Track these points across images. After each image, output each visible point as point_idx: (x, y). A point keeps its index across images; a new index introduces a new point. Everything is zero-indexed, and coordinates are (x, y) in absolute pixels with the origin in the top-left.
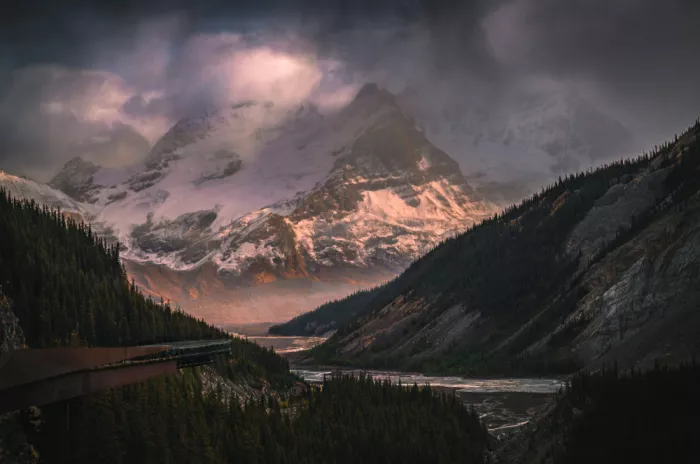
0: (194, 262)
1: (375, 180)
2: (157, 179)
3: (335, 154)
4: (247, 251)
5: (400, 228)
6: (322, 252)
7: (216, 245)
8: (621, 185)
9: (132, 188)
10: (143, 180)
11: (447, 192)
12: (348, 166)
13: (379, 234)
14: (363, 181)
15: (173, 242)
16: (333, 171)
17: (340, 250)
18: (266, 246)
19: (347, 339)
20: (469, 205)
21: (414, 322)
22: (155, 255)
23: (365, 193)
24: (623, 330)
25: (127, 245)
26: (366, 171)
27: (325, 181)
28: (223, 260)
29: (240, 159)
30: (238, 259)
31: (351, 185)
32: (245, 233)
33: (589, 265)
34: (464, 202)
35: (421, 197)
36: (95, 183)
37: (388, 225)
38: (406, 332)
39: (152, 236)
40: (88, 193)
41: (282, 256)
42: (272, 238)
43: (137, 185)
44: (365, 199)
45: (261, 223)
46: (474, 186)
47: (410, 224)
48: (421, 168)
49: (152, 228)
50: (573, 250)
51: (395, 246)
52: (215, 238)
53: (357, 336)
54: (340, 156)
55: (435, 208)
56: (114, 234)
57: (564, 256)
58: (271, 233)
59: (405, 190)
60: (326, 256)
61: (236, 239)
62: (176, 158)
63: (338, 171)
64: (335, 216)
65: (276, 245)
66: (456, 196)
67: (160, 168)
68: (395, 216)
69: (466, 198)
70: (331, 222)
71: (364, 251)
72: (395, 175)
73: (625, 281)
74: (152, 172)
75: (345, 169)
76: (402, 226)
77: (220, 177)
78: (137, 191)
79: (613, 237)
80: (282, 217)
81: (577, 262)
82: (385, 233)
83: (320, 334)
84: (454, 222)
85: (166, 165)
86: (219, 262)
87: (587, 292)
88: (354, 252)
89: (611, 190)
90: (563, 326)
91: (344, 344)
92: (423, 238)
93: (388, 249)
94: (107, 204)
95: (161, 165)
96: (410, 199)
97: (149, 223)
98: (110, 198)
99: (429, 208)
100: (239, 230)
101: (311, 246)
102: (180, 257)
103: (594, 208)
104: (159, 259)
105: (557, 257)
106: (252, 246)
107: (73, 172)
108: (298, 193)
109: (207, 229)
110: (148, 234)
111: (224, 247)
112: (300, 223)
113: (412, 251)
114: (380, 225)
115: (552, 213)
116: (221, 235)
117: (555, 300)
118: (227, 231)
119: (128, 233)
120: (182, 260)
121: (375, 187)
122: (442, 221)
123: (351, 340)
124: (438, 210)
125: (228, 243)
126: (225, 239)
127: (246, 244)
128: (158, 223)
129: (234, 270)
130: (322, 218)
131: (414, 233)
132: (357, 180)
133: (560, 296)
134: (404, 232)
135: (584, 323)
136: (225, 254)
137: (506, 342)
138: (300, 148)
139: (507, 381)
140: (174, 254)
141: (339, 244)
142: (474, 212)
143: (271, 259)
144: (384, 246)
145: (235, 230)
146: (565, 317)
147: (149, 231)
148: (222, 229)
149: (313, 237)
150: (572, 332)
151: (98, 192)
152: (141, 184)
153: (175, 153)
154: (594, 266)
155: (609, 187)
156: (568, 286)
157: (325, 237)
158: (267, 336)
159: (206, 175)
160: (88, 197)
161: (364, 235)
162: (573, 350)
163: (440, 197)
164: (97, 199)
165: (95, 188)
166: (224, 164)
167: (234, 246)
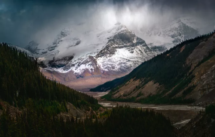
0: (67, 70)
1: (120, 46)
2: (56, 47)
3: (108, 38)
4: (83, 67)
5: (128, 60)
6: (105, 67)
7: (74, 65)
8: (204, 42)
9: (49, 50)
10: (52, 48)
11: (142, 49)
12: (112, 42)
13: (122, 61)
14: (116, 46)
15: (61, 65)
16: (107, 43)
17: (110, 66)
18: (88, 65)
19: (115, 92)
20: (148, 52)
21: (137, 87)
22: (56, 68)
23: (117, 49)
24: (209, 89)
25: (47, 66)
26: (117, 43)
27: (105, 46)
28: (76, 70)
29: (80, 40)
30: (80, 69)
31: (113, 47)
32: (82, 62)
33: (195, 68)
34: (147, 52)
35: (134, 50)
36: (38, 48)
37: (124, 59)
38: (134, 90)
39: (55, 63)
40: (36, 51)
41: (93, 68)
42: (90, 63)
43: (50, 49)
44: (117, 51)
45: (86, 58)
46: (150, 47)
47: (131, 58)
48: (134, 42)
49: (55, 61)
50: (189, 63)
51: (126, 65)
52: (73, 64)
53: (118, 91)
54: (110, 39)
55: (138, 54)
56: (44, 63)
57: (186, 65)
58: (90, 61)
59: (129, 48)
60: (106, 68)
61: (79, 64)
62: (62, 41)
63: (109, 43)
64: (108, 56)
65: (91, 65)
66: (144, 50)
67: (57, 44)
68: (126, 56)
69: (148, 50)
70: (107, 58)
71: (117, 66)
72: (126, 44)
73: (209, 73)
74: (55, 45)
75: (111, 43)
76: (128, 59)
77: (74, 46)
78: (50, 51)
79: (202, 58)
80: (93, 57)
81: (190, 67)
82: (123, 61)
83: (105, 91)
84: (144, 57)
85: (58, 43)
86: (74, 70)
87: (194, 76)
88: (114, 67)
89: (200, 44)
90: (187, 88)
91: (114, 94)
92: (135, 62)
93: (125, 66)
94: (41, 55)
95: (57, 43)
96: (131, 51)
97: (54, 60)
98: (42, 53)
99: (136, 53)
100: (80, 61)
101: (102, 65)
102: (63, 69)
103: (195, 50)
104: (57, 70)
105: (183, 65)
106: (84, 65)
107: (31, 45)
108: (98, 50)
109: (71, 61)
110: (53, 63)
111: (76, 66)
112: (98, 59)
113: (131, 66)
114: (122, 59)
115: (181, 52)
116: (75, 62)
117: (184, 79)
118: (77, 61)
119: (48, 62)
120: (63, 70)
121: (120, 48)
122: (140, 57)
123: (116, 93)
124: (139, 54)
125: (77, 65)
126: (76, 64)
127: (82, 65)
128: (56, 60)
129: (79, 73)
130: (105, 57)
131: (132, 61)
132: (115, 46)
133: (185, 78)
134: (129, 61)
135: (194, 86)
136: (76, 68)
137: (168, 93)
138: (98, 37)
139: (170, 106)
140: (61, 68)
141: (110, 65)
142: (150, 55)
143: (90, 69)
144: (123, 65)
145: (79, 61)
146: (188, 85)
147: (54, 62)
148: (75, 61)
149: (102, 63)
150: (190, 90)
151: (39, 51)
152: (51, 49)
153: (61, 39)
154: (196, 68)
155: (200, 43)
156: (188, 75)
157: (106, 63)
158: (89, 92)
159: (70, 45)
160: (36, 52)
161: (117, 62)
162: (191, 95)
163: (140, 50)
164: (38, 53)
165: (38, 50)
166: (76, 42)
167: (79, 66)
